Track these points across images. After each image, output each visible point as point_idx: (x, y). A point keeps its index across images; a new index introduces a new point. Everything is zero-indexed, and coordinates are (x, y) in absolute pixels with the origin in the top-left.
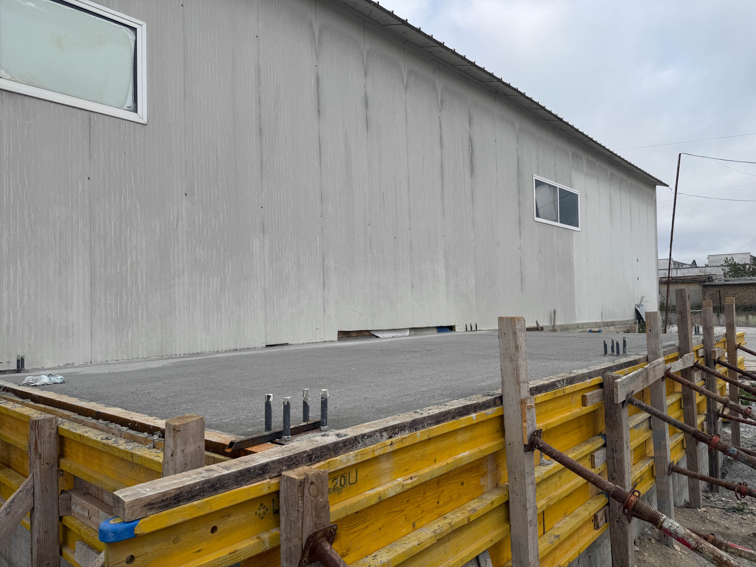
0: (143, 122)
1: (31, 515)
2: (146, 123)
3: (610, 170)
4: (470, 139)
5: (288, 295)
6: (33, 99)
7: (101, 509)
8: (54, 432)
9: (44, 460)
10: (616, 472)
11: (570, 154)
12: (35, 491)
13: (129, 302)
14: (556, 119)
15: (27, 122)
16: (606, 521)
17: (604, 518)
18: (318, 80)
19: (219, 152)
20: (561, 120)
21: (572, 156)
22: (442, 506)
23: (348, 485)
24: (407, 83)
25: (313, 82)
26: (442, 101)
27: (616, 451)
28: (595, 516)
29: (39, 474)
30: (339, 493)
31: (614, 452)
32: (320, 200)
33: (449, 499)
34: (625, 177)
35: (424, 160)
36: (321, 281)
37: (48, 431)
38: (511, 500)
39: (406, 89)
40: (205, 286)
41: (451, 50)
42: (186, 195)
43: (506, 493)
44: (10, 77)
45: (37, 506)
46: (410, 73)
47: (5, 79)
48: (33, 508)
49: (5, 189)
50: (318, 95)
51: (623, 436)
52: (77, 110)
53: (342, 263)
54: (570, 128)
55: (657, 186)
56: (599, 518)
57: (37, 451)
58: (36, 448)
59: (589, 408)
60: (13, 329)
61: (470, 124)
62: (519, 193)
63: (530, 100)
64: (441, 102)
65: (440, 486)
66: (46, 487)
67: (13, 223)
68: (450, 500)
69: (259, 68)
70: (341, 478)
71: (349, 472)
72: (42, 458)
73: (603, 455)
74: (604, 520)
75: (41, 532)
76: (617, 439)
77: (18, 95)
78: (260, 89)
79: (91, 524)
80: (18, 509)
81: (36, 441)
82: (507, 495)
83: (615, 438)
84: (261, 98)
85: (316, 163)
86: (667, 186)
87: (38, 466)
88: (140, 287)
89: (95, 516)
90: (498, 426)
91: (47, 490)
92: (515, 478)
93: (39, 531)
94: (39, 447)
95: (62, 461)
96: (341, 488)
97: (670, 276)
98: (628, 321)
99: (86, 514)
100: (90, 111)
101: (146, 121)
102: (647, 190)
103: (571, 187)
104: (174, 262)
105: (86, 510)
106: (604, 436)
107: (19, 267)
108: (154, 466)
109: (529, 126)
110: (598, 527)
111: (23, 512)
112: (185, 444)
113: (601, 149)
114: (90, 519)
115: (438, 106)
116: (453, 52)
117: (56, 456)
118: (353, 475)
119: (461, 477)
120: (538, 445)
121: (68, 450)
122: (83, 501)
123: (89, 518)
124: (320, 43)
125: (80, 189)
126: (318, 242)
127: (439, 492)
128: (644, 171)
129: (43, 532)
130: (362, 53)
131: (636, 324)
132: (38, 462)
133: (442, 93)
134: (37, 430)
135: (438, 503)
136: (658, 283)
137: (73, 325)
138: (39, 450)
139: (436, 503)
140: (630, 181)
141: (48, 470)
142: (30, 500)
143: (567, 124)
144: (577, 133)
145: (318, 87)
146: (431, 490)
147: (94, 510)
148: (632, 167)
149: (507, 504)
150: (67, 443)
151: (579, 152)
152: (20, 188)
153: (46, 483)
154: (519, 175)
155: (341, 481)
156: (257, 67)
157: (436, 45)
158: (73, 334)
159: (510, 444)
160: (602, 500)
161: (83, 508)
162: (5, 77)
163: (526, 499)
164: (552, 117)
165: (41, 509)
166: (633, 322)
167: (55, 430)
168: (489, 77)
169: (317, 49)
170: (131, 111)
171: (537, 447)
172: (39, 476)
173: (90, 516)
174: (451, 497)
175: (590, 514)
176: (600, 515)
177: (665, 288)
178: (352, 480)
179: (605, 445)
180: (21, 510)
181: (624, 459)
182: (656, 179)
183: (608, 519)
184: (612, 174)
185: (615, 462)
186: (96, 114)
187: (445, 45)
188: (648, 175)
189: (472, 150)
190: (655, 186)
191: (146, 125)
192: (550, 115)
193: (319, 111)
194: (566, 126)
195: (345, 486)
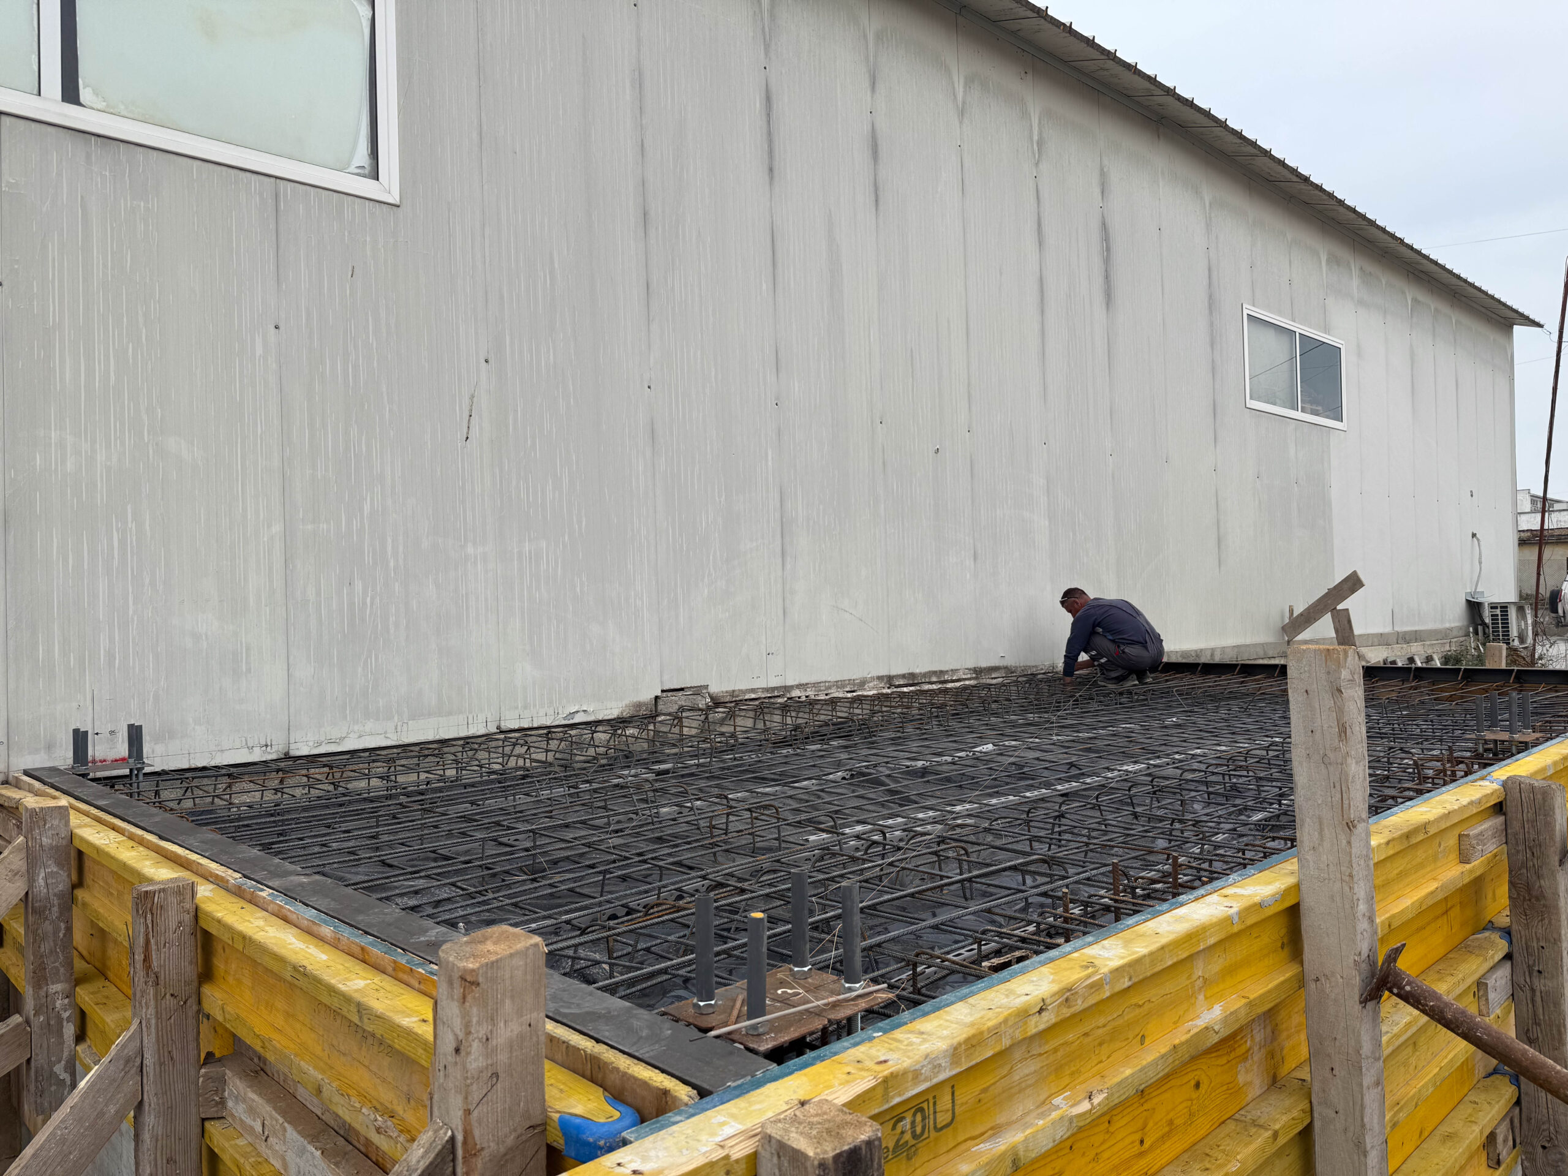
0: (391, 201)
1: (135, 1117)
2: (398, 203)
3: (1412, 293)
4: (1104, 226)
5: (706, 580)
6: (155, 153)
7: (289, 1123)
8: (188, 918)
9: (165, 987)
10: (1539, 1025)
11: (1324, 258)
12: (145, 1062)
13: (368, 600)
14: (1295, 179)
15: (142, 204)
16: (1514, 1146)
17: (1511, 1138)
18: (768, 99)
19: (556, 266)
20: (1306, 179)
21: (1328, 261)
22: (1152, 1148)
23: (933, 1134)
24: (964, 103)
25: (758, 104)
26: (1040, 143)
27: (1539, 972)
28: (1491, 1138)
29: (153, 1022)
30: (909, 1158)
31: (1535, 974)
32: (775, 370)
33: (1167, 1129)
34: (1445, 308)
35: (1001, 274)
36: (778, 549)
37: (173, 918)
38: (1317, 1125)
39: (962, 115)
40: (530, 562)
41: (1064, 24)
42: (487, 361)
43: (1305, 1105)
44: (105, 104)
45: (150, 1099)
46: (969, 81)
47: (93, 109)
48: (141, 1103)
49: (97, 353)
50: (769, 133)
51: (1560, 935)
52: (248, 174)
53: (821, 507)
54: (1325, 197)
55: (1515, 327)
56: (1500, 1139)
57: (150, 966)
58: (147, 959)
59: (1477, 864)
60: (120, 660)
61: (1102, 193)
62: (1212, 345)
63: (1239, 135)
64: (1038, 143)
65: (1147, 1097)
66: (169, 1052)
67: (115, 426)
68: (1170, 1131)
69: (640, 74)
70: (914, 1115)
71: (934, 1097)
72: (162, 982)
73: (1503, 982)
74: (1511, 1143)
75: (159, 1162)
76: (1542, 944)
77: (121, 144)
78: (644, 122)
79: (269, 1152)
80: (106, 1105)
81: (147, 942)
82: (1308, 1109)
83: (1538, 940)
84: (645, 141)
85: (764, 286)
86: (1539, 325)
87: (152, 1003)
88: (392, 564)
89: (277, 1137)
90: (1284, 931)
91: (172, 1059)
92: (1332, 1069)
93: (156, 1160)
94: (154, 957)
95: (207, 990)
96: (914, 1142)
97: (1546, 527)
98: (1451, 629)
99: (258, 1128)
100: (277, 178)
101: (398, 200)
102: (1493, 335)
103: (1326, 330)
104: (465, 511)
105: (259, 1117)
106: (1507, 933)
107: (132, 525)
108: (414, 1048)
109: (1234, 197)
110: (1499, 1163)
111: (117, 1112)
112: (492, 1019)
113: (1393, 244)
114: (266, 1140)
115: (1033, 153)
116: (1069, 30)
117: (195, 977)
118: (945, 1102)
119: (1194, 1067)
120: (1401, 988)
121: (219, 963)
122: (252, 1095)
123: (264, 1138)
124: (773, 17)
125: (259, 351)
126: (770, 463)
127: (1145, 1113)
128: (1489, 292)
129: (165, 1161)
130: (865, 36)
131: (1467, 635)
132: (151, 991)
133: (1040, 123)
134: (149, 916)
135: (1142, 1142)
136: (1516, 542)
137: (248, 649)
138: (155, 964)
139: (1138, 1143)
140: (1456, 316)
141: (175, 1011)
142: (132, 1084)
143: (1319, 188)
144: (1341, 209)
145: (769, 115)
146: (1125, 1112)
147: (274, 1122)
148: (1462, 284)
149: (1306, 1135)
150: (219, 948)
151: (1343, 253)
152: (130, 350)
153: (170, 1042)
154: (1212, 304)
155: (913, 1123)
156: (637, 73)
157: (1030, 14)
158: (249, 670)
159: (1317, 980)
160: (1507, 1092)
161: (252, 1111)
162: (95, 106)
163: (1363, 1126)
164: (1286, 172)
165: (158, 1104)
166: (1461, 633)
167: (192, 914)
168: (1147, 85)
169: (767, 29)
170: (364, 176)
171: (1395, 991)
172: (153, 1026)
173: (266, 1133)
174: (1171, 1122)
175: (1481, 1132)
176: (1502, 1132)
177: (1532, 554)
178: (943, 1118)
179: (1508, 957)
180: (112, 1109)
181: (1562, 995)
182: (1516, 311)
183: (1518, 1141)
184: (1415, 301)
185: (1538, 999)
186: (290, 184)
187: (1050, 12)
188: (1499, 301)
189: (1108, 249)
190: (1512, 328)
191: (398, 206)
192: (1280, 168)
193: (771, 170)
194: (1317, 192)
195: (926, 1135)
